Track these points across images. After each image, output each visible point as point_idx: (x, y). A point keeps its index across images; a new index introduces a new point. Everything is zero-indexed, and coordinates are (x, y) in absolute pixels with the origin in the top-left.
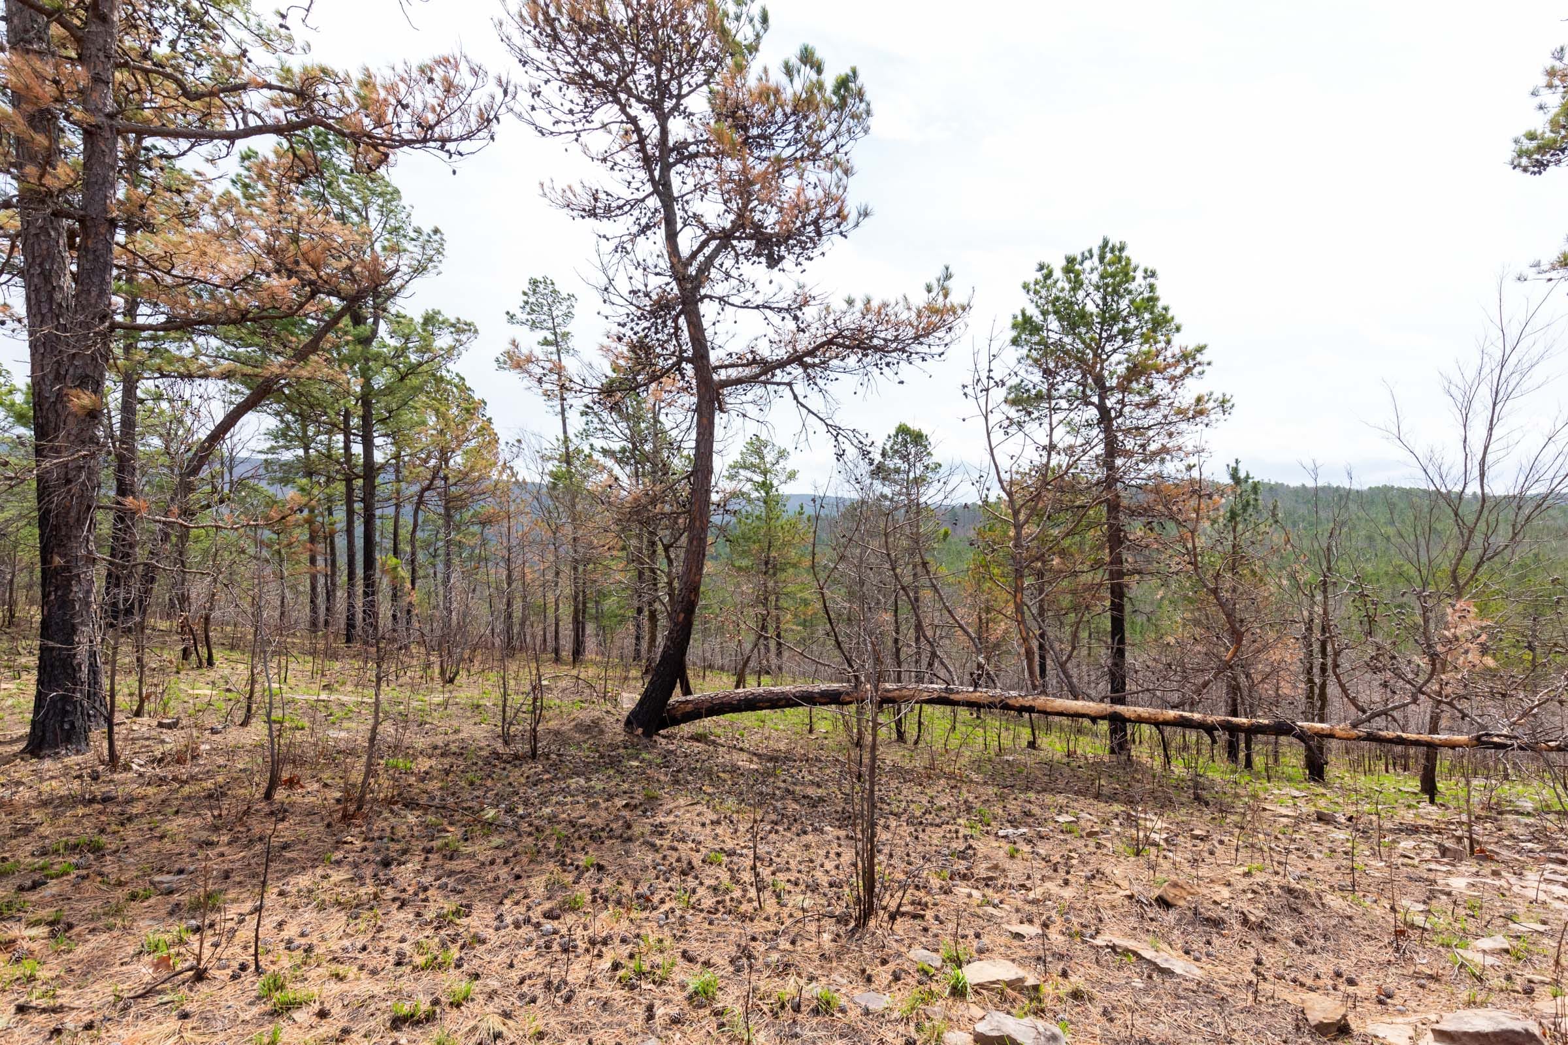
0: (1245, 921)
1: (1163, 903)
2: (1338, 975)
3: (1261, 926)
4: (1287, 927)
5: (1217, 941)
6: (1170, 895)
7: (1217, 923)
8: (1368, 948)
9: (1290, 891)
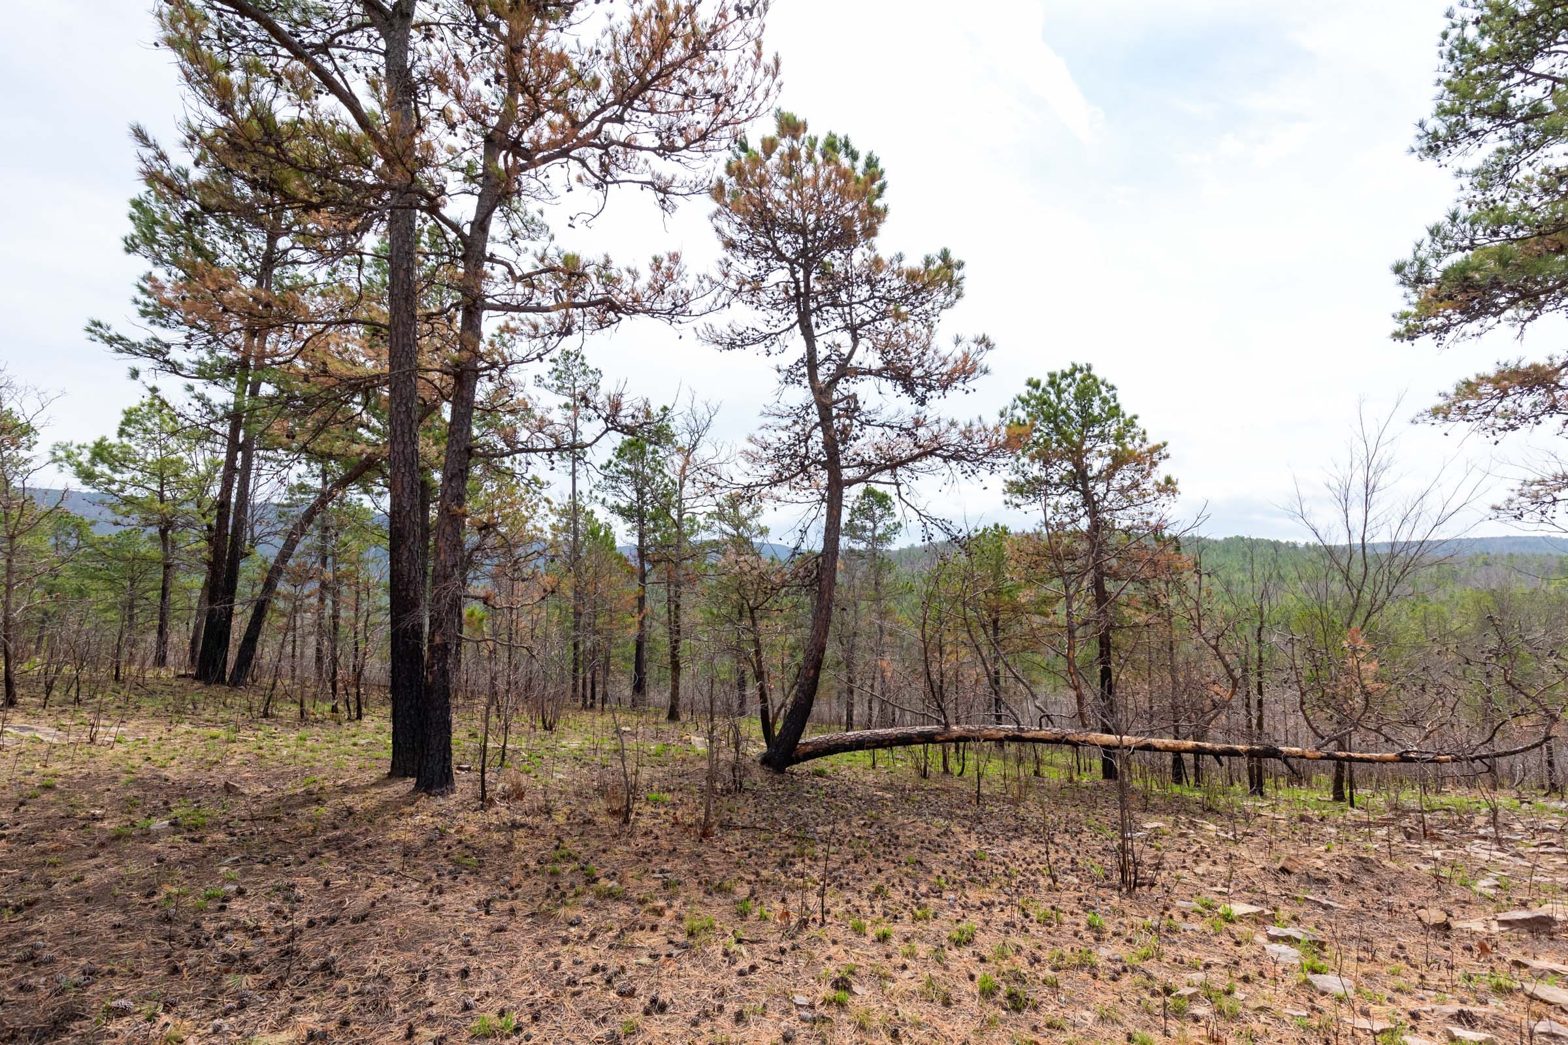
0: (1341, 879)
1: (1284, 870)
2: (1412, 905)
3: (1352, 881)
4: (1366, 880)
5: (1329, 893)
6: (1289, 865)
7: (1325, 881)
8: (1420, 889)
9: (1361, 859)
